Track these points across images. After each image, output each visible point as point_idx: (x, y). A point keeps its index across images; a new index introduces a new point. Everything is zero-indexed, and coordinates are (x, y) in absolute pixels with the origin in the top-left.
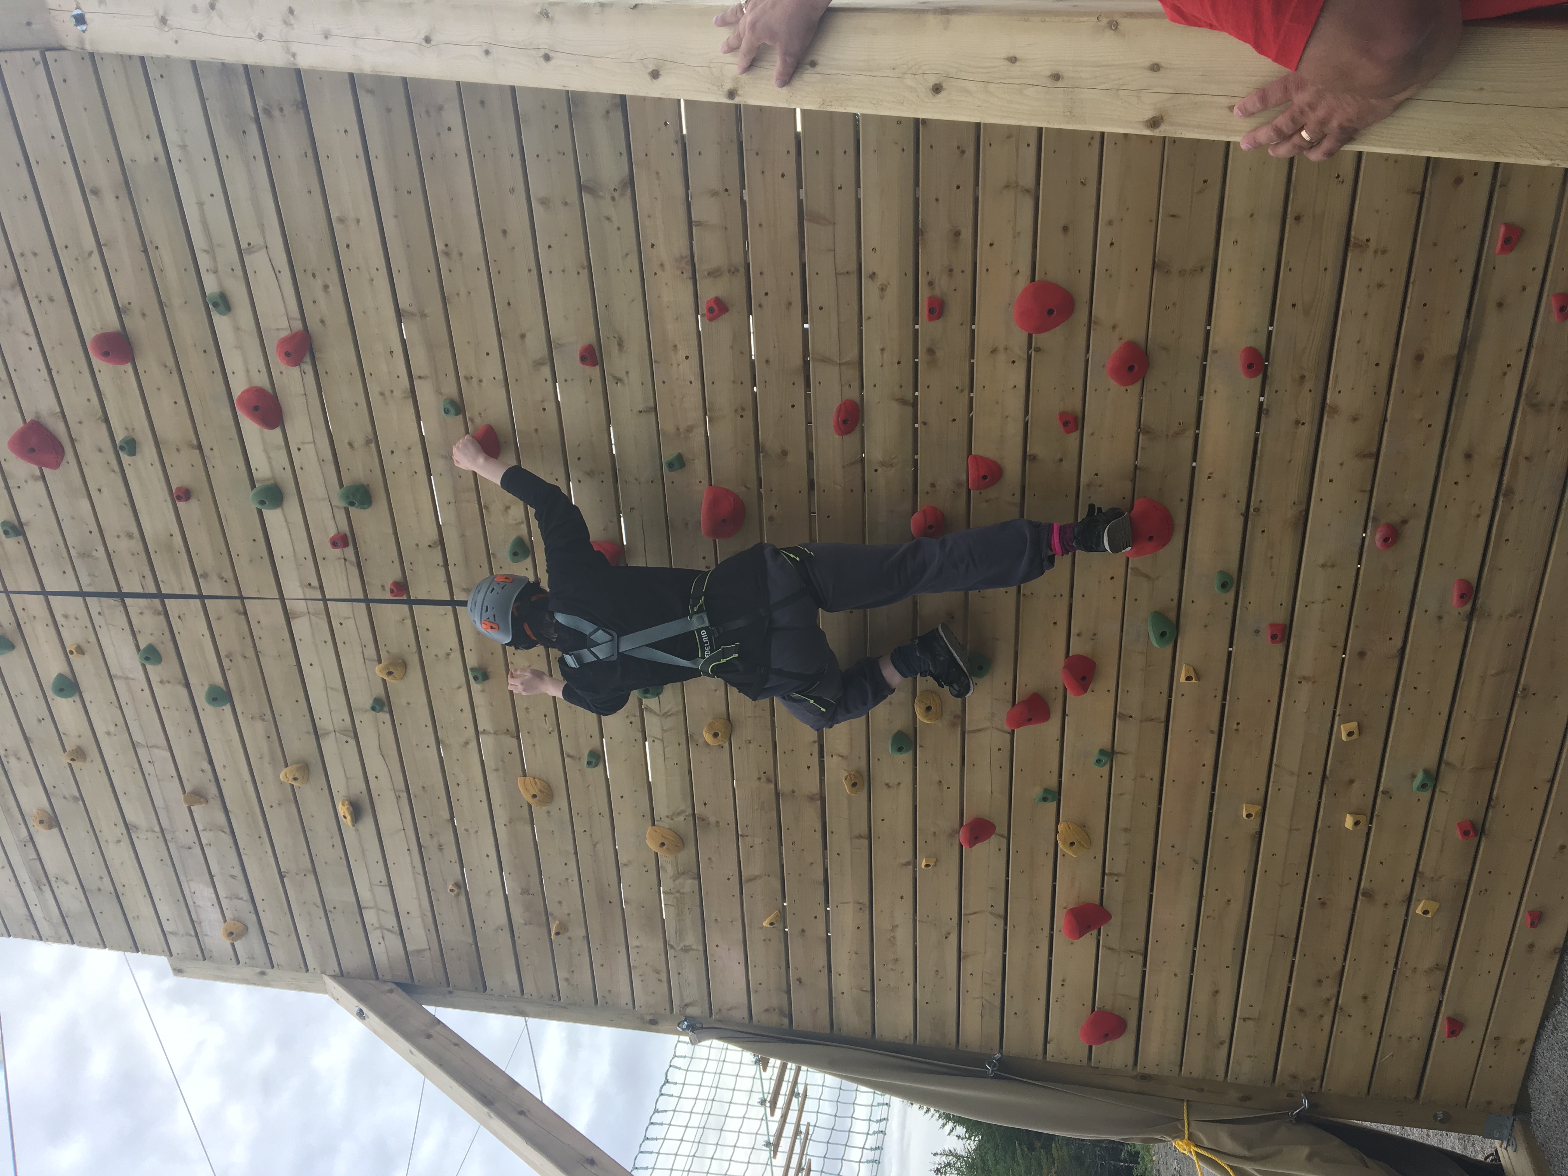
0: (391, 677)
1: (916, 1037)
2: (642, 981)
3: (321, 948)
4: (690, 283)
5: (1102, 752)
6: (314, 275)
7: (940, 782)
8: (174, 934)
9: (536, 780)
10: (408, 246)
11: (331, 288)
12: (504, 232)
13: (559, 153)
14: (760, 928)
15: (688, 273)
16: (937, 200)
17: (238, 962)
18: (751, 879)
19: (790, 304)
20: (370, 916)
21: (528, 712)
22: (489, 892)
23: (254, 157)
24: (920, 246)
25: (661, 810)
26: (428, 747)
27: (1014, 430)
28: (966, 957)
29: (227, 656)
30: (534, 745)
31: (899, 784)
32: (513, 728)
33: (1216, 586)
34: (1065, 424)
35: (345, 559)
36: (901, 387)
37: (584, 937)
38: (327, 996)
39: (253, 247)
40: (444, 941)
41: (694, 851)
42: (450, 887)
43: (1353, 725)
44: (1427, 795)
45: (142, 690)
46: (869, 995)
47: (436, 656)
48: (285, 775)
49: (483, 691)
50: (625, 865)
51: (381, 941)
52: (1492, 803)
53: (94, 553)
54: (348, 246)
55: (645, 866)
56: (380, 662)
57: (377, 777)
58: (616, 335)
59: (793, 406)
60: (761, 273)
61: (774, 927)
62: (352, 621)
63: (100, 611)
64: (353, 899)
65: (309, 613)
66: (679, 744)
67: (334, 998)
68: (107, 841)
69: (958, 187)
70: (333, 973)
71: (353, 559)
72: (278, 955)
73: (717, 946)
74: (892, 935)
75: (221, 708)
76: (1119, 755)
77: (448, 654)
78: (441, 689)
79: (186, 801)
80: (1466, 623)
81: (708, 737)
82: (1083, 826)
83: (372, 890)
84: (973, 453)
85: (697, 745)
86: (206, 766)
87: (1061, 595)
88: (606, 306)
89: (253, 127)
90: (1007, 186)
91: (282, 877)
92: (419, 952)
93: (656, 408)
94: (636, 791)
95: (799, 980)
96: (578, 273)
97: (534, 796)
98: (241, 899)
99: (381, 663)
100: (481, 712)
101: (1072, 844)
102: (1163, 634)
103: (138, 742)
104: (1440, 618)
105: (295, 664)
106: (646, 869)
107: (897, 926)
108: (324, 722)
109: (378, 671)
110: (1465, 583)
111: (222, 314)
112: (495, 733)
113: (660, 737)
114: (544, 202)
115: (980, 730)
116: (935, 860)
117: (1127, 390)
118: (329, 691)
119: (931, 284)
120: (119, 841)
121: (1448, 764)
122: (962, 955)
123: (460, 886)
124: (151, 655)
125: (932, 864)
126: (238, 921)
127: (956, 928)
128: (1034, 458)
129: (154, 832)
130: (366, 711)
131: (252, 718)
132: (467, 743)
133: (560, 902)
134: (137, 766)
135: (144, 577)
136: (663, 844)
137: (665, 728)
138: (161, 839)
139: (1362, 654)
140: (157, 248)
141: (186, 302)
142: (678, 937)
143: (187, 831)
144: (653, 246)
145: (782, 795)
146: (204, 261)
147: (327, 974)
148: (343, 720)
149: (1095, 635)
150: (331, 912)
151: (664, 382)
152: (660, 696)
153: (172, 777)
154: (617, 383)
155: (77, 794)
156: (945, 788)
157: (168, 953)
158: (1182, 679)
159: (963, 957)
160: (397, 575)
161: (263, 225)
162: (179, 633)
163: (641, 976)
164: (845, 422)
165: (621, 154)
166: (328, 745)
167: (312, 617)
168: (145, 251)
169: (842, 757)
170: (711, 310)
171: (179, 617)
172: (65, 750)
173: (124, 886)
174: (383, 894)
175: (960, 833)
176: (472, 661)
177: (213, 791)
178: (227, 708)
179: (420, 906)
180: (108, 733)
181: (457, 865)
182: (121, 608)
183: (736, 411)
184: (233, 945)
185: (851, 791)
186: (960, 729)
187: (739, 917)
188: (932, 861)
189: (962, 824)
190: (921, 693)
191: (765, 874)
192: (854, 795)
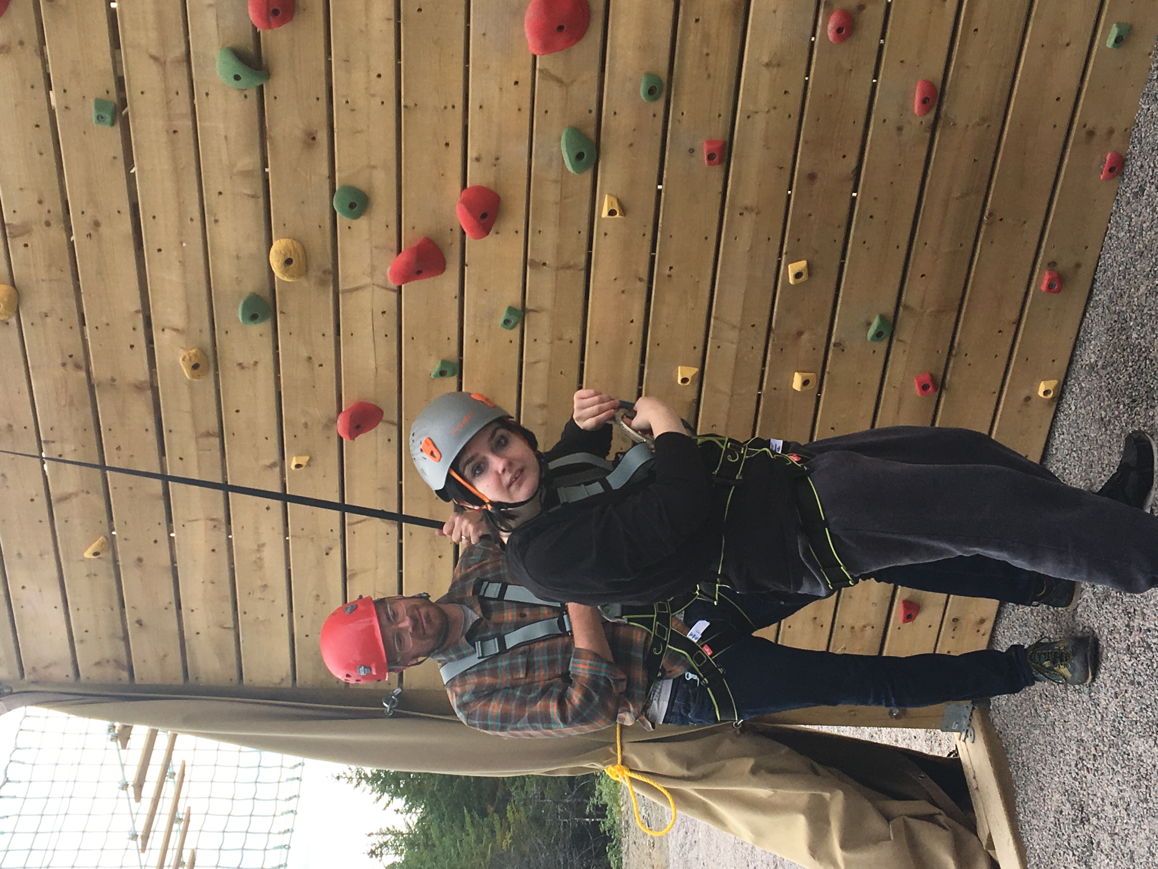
1: (295, 679)
5: (511, 310)
7: (310, 358)
14: (81, 560)
18: (65, 498)
28: (353, 575)
31: (256, 363)
33: (642, 94)
43: (801, 265)
44: (883, 346)
46: (232, 633)
52: (954, 352)
61: (99, 558)
73: (23, 587)
74: (258, 556)
76: (532, 314)
80: (928, 135)
87: (453, 107)
95: (139, 622)
102: (579, 156)
104: (900, 129)
107: (263, 545)
110: (930, 85)
115: (357, 289)
116: (307, 458)
121: (906, 307)
122: (348, 575)
125: (305, 463)
127: (340, 541)
139: (812, 177)
145: (98, 385)
149: (497, 159)
156: (317, 365)
158: (605, 214)
159: (349, 576)
169: (177, 330)
175: (338, 422)
185: (193, 376)
186: (331, 288)
187: (51, 548)
188: (303, 460)
189: (340, 410)
190: (278, 241)
191: (83, 491)
192: (196, 380)
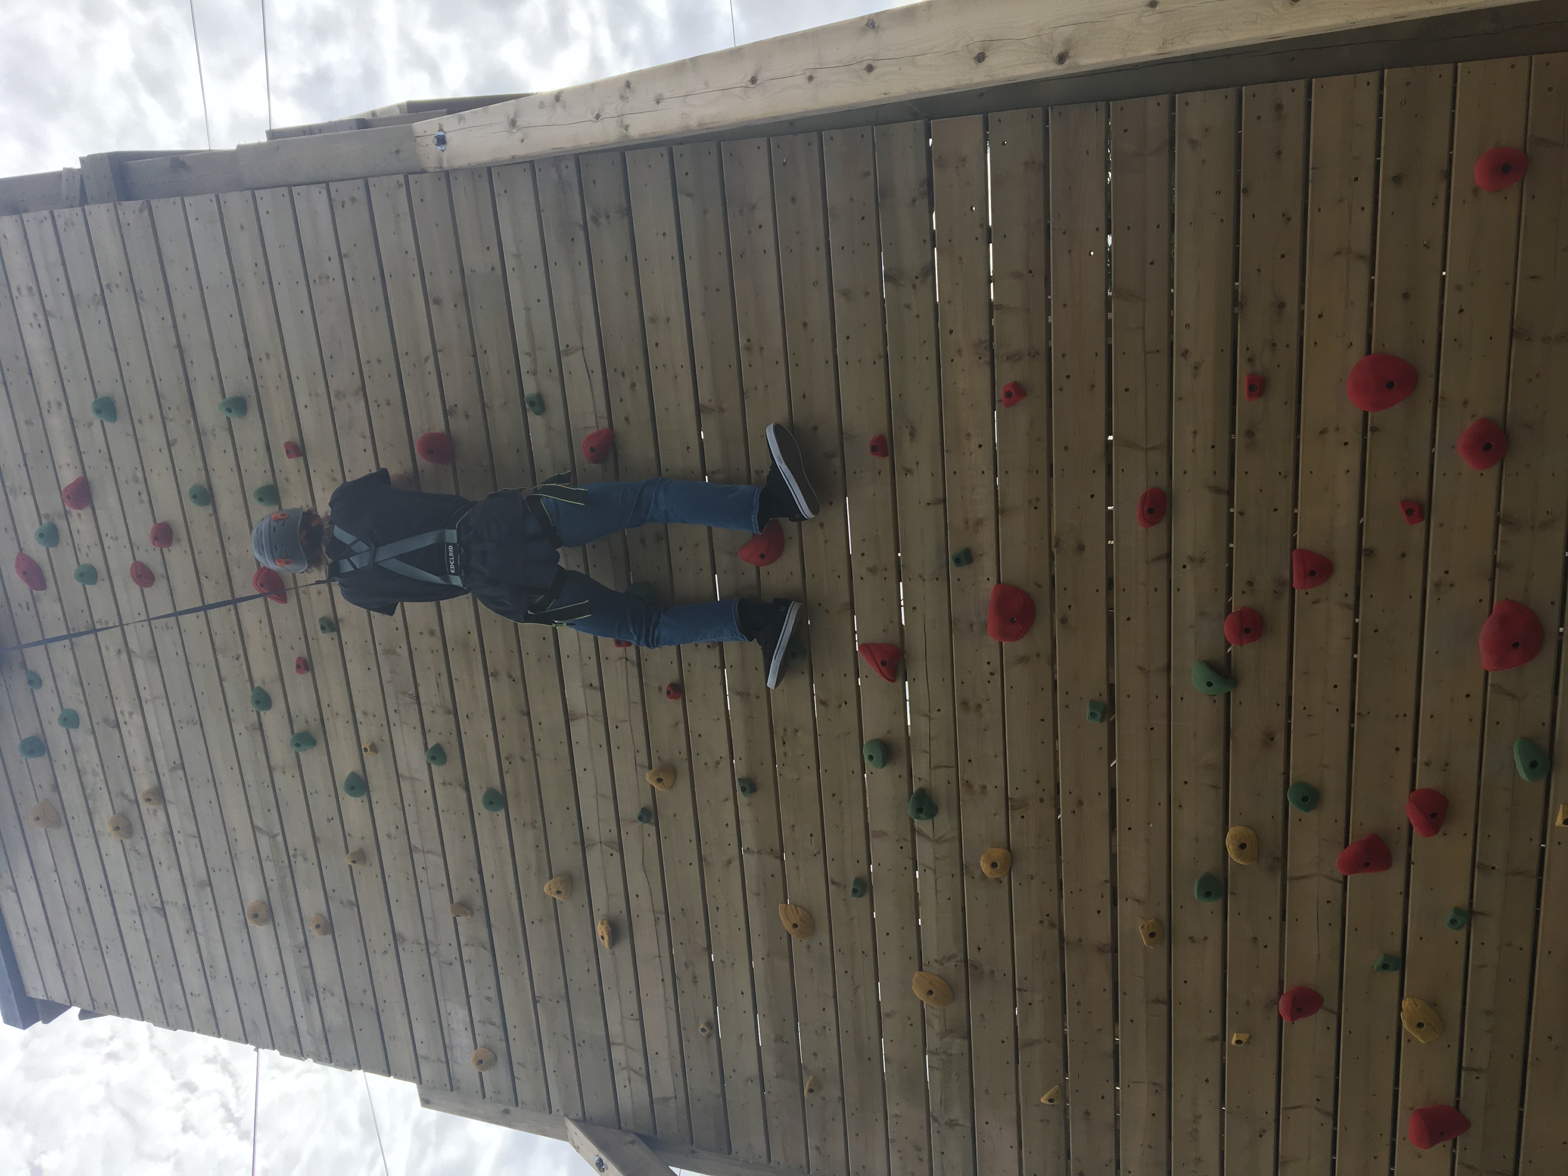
0: (660, 784)
2: (901, 1158)
3: (567, 1086)
4: (987, 369)
5: (1457, 910)
6: (623, 374)
7: (1256, 939)
8: (426, 1058)
9: (798, 908)
10: (713, 343)
11: (638, 387)
12: (805, 325)
13: (864, 244)
14: (1038, 1105)
15: (986, 358)
16: (1259, 271)
17: (484, 1097)
18: (1030, 1044)
19: (1093, 386)
20: (618, 1054)
21: (793, 830)
22: (741, 1036)
23: (580, 263)
24: (1239, 320)
25: (930, 953)
26: (691, 864)
27: (1346, 519)
28: (1285, 1164)
29: (507, 758)
30: (798, 868)
31: (1206, 938)
32: (777, 848)
34: (1409, 512)
35: (627, 660)
36: (1215, 473)
37: (839, 1097)
38: (567, 1145)
39: (570, 349)
40: (691, 1090)
41: (964, 1004)
42: (702, 1026)
45: (425, 791)
47: (706, 764)
48: (549, 888)
49: (750, 805)
50: (888, 1015)
51: (628, 1085)
53: (398, 650)
54: (657, 344)
55: (909, 1019)
56: (650, 768)
57: (637, 896)
58: (909, 426)
59: (1092, 496)
60: (1063, 356)
61: (1053, 1105)
62: (628, 723)
63: (396, 708)
64: (603, 1034)
65: (587, 714)
66: (953, 876)
67: (575, 1147)
68: (374, 951)
69: (1283, 256)
70: (576, 1118)
71: (634, 658)
72: (523, 1091)
73: (987, 1123)
74: (1194, 1127)
75: (496, 813)
76: (1479, 917)
77: (718, 763)
78: (708, 801)
79: (453, 912)
81: (985, 867)
82: (1434, 1005)
83: (622, 1024)
84: (1298, 547)
85: (973, 877)
86: (476, 876)
87: (1405, 715)
88: (900, 395)
89: (581, 233)
90: (1339, 253)
91: (535, 1002)
92: (665, 1100)
93: (944, 500)
94: (903, 928)
96: (875, 363)
97: (795, 926)
98: (495, 1025)
99: (652, 769)
100: (746, 830)
101: (1420, 1025)
102: (1533, 765)
103: (415, 847)
105: (570, 769)
106: (910, 1022)
107: (1200, 1117)
108: (592, 832)
109: (649, 778)
111: (537, 413)
112: (759, 852)
113: (933, 868)
114: (846, 293)
115: (1304, 877)
116: (1247, 1036)
117: (1482, 474)
118: (600, 798)
119: (1250, 360)
120: (385, 952)
122: (1280, 1162)
123: (712, 1025)
124: (437, 755)
125: (1244, 1040)
126: (488, 1049)
127: (1273, 1124)
128: (1370, 552)
129: (419, 944)
130: (634, 821)
131: (524, 825)
132: (729, 862)
133: (815, 1054)
134: (411, 872)
135: (440, 674)
136: (930, 992)
137: (938, 856)
138: (425, 951)
140: (485, 352)
141: (506, 403)
142: (943, 1108)
143: (450, 945)
144: (951, 332)
145: (1068, 943)
146: (525, 363)
147: (570, 1117)
148: (610, 831)
149: (1447, 764)
150: (579, 1045)
151: (955, 473)
152: (935, 818)
153: (443, 885)
154: (906, 474)
155: (353, 900)
156: (1261, 946)
157: (418, 1079)
158: (1559, 823)
160: (675, 678)
161: (582, 327)
162: (465, 733)
163: (899, 1151)
164: (1150, 511)
165: (925, 241)
166: (594, 857)
167: (591, 719)
168: (475, 355)
169: (1138, 901)
170: (1008, 395)
171: (467, 716)
172: (347, 852)
173: (385, 1001)
174: (633, 1028)
175: (1280, 1002)
176: (741, 770)
177: (479, 901)
178: (502, 813)
179: (669, 1045)
180: (389, 836)
181: (711, 1000)
182: (416, 707)
183: (1030, 502)
184: (480, 1074)
185: (1149, 943)
186: (1279, 874)
187: (1013, 1090)
188: (1244, 1037)
189: (1281, 993)
190: (1234, 828)
191: (1045, 1040)
192: (1152, 948)
